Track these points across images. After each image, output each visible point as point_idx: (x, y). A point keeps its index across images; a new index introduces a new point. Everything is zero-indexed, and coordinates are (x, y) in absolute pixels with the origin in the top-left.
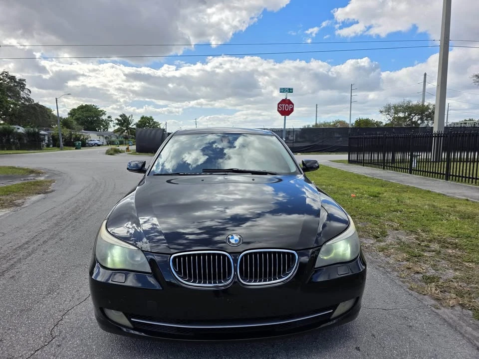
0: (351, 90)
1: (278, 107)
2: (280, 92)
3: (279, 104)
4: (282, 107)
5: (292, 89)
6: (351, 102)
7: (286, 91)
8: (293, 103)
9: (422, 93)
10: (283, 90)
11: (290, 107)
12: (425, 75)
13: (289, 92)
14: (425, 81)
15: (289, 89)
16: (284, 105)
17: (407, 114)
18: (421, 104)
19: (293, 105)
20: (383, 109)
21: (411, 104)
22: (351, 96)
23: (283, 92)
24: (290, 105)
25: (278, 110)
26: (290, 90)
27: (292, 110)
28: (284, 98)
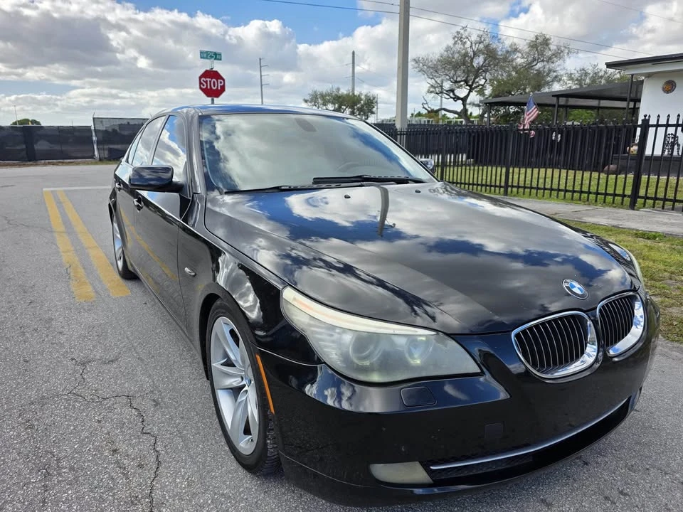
0: (261, 67)
1: (200, 83)
2: (201, 58)
3: (200, 78)
4: (206, 82)
5: (220, 55)
6: (262, 85)
7: (211, 57)
8: (224, 77)
9: (351, 78)
10: (204, 55)
11: (219, 85)
12: (353, 53)
13: (215, 59)
14: (353, 63)
15: (215, 54)
16: (209, 80)
17: (337, 106)
18: (351, 94)
19: (224, 80)
20: (308, 98)
21: (340, 93)
22: (261, 76)
23: (207, 58)
24: (219, 81)
25: (201, 88)
26: (216, 56)
27: (223, 89)
28: (208, 69)
